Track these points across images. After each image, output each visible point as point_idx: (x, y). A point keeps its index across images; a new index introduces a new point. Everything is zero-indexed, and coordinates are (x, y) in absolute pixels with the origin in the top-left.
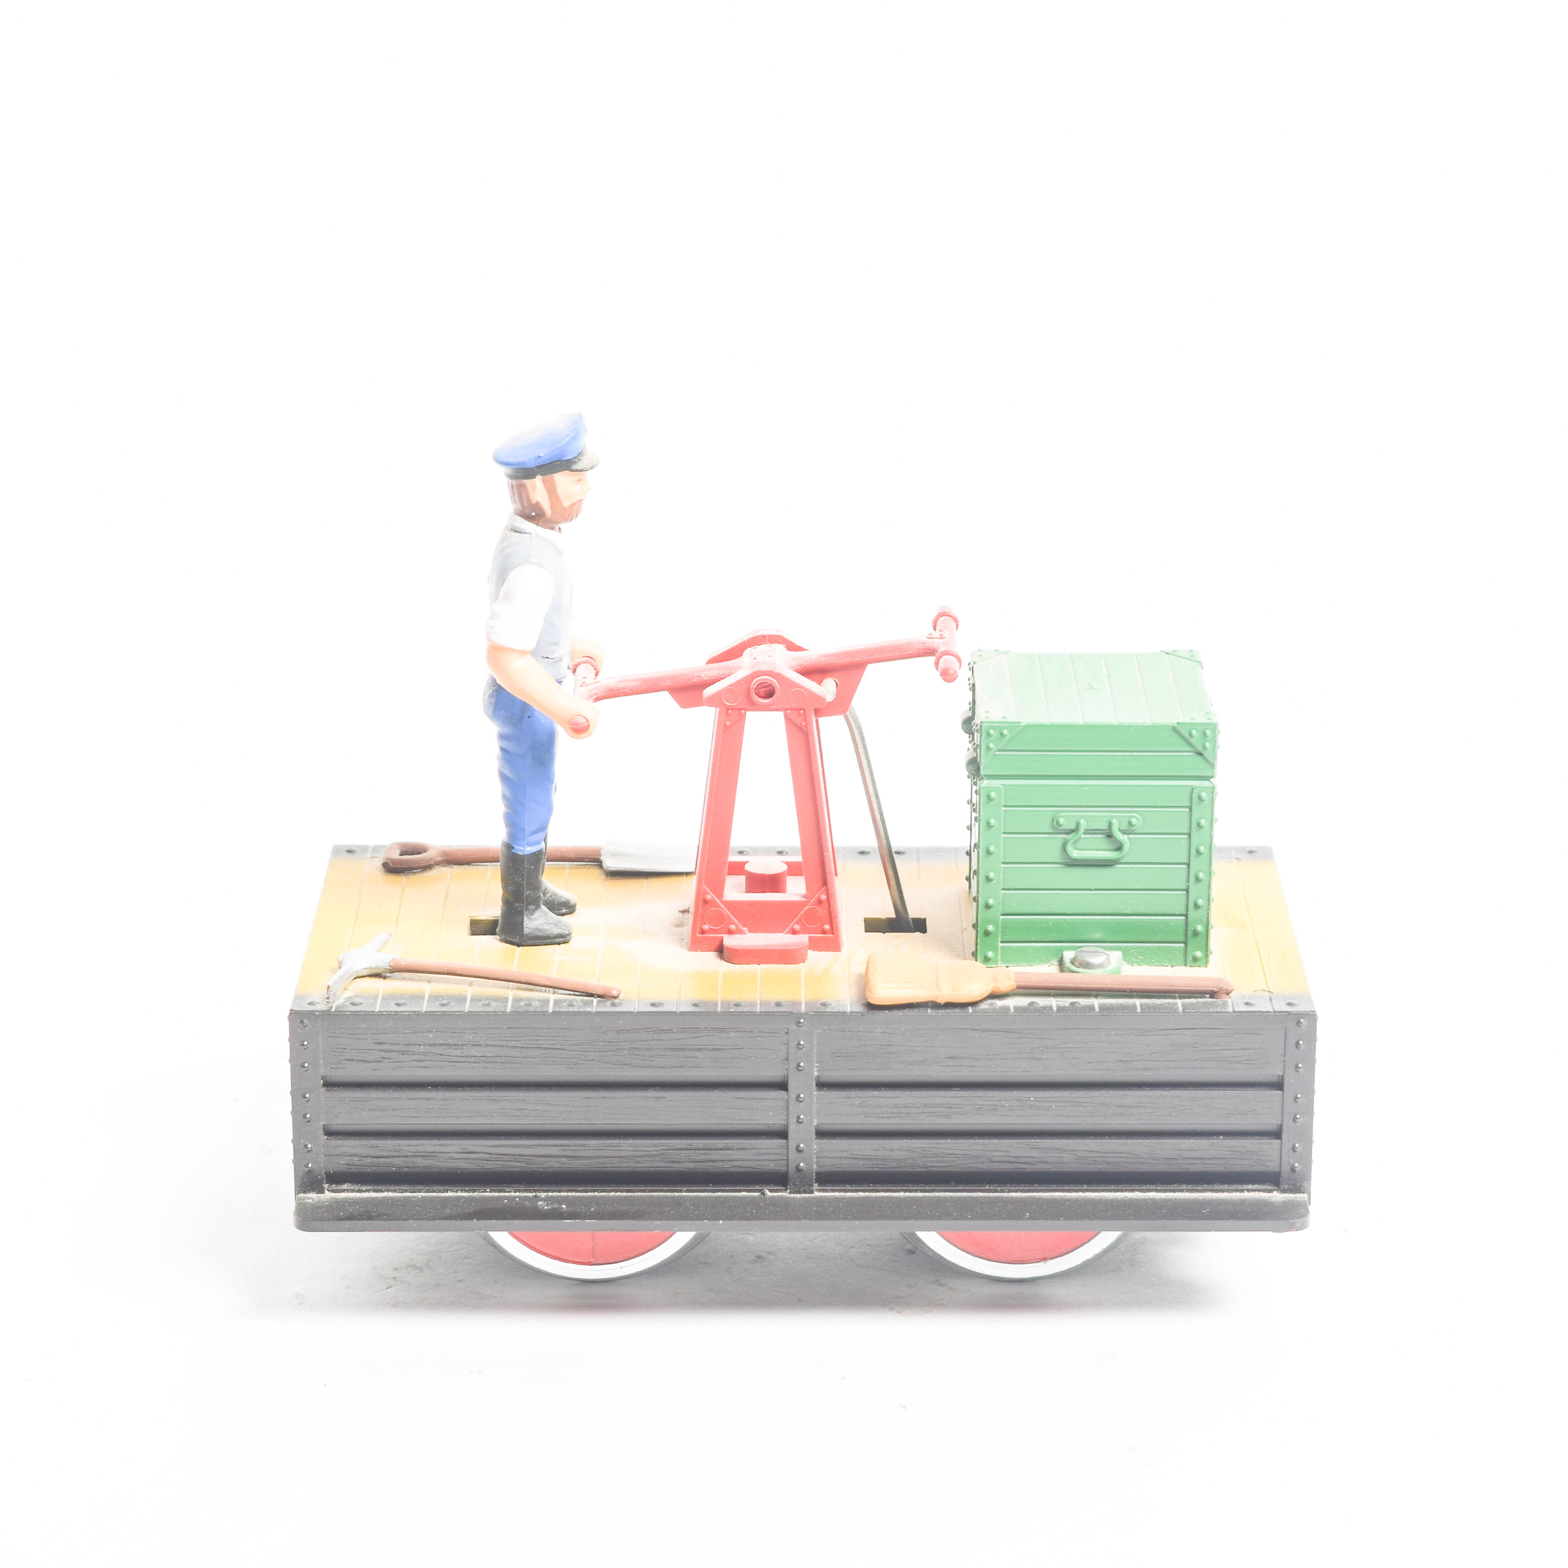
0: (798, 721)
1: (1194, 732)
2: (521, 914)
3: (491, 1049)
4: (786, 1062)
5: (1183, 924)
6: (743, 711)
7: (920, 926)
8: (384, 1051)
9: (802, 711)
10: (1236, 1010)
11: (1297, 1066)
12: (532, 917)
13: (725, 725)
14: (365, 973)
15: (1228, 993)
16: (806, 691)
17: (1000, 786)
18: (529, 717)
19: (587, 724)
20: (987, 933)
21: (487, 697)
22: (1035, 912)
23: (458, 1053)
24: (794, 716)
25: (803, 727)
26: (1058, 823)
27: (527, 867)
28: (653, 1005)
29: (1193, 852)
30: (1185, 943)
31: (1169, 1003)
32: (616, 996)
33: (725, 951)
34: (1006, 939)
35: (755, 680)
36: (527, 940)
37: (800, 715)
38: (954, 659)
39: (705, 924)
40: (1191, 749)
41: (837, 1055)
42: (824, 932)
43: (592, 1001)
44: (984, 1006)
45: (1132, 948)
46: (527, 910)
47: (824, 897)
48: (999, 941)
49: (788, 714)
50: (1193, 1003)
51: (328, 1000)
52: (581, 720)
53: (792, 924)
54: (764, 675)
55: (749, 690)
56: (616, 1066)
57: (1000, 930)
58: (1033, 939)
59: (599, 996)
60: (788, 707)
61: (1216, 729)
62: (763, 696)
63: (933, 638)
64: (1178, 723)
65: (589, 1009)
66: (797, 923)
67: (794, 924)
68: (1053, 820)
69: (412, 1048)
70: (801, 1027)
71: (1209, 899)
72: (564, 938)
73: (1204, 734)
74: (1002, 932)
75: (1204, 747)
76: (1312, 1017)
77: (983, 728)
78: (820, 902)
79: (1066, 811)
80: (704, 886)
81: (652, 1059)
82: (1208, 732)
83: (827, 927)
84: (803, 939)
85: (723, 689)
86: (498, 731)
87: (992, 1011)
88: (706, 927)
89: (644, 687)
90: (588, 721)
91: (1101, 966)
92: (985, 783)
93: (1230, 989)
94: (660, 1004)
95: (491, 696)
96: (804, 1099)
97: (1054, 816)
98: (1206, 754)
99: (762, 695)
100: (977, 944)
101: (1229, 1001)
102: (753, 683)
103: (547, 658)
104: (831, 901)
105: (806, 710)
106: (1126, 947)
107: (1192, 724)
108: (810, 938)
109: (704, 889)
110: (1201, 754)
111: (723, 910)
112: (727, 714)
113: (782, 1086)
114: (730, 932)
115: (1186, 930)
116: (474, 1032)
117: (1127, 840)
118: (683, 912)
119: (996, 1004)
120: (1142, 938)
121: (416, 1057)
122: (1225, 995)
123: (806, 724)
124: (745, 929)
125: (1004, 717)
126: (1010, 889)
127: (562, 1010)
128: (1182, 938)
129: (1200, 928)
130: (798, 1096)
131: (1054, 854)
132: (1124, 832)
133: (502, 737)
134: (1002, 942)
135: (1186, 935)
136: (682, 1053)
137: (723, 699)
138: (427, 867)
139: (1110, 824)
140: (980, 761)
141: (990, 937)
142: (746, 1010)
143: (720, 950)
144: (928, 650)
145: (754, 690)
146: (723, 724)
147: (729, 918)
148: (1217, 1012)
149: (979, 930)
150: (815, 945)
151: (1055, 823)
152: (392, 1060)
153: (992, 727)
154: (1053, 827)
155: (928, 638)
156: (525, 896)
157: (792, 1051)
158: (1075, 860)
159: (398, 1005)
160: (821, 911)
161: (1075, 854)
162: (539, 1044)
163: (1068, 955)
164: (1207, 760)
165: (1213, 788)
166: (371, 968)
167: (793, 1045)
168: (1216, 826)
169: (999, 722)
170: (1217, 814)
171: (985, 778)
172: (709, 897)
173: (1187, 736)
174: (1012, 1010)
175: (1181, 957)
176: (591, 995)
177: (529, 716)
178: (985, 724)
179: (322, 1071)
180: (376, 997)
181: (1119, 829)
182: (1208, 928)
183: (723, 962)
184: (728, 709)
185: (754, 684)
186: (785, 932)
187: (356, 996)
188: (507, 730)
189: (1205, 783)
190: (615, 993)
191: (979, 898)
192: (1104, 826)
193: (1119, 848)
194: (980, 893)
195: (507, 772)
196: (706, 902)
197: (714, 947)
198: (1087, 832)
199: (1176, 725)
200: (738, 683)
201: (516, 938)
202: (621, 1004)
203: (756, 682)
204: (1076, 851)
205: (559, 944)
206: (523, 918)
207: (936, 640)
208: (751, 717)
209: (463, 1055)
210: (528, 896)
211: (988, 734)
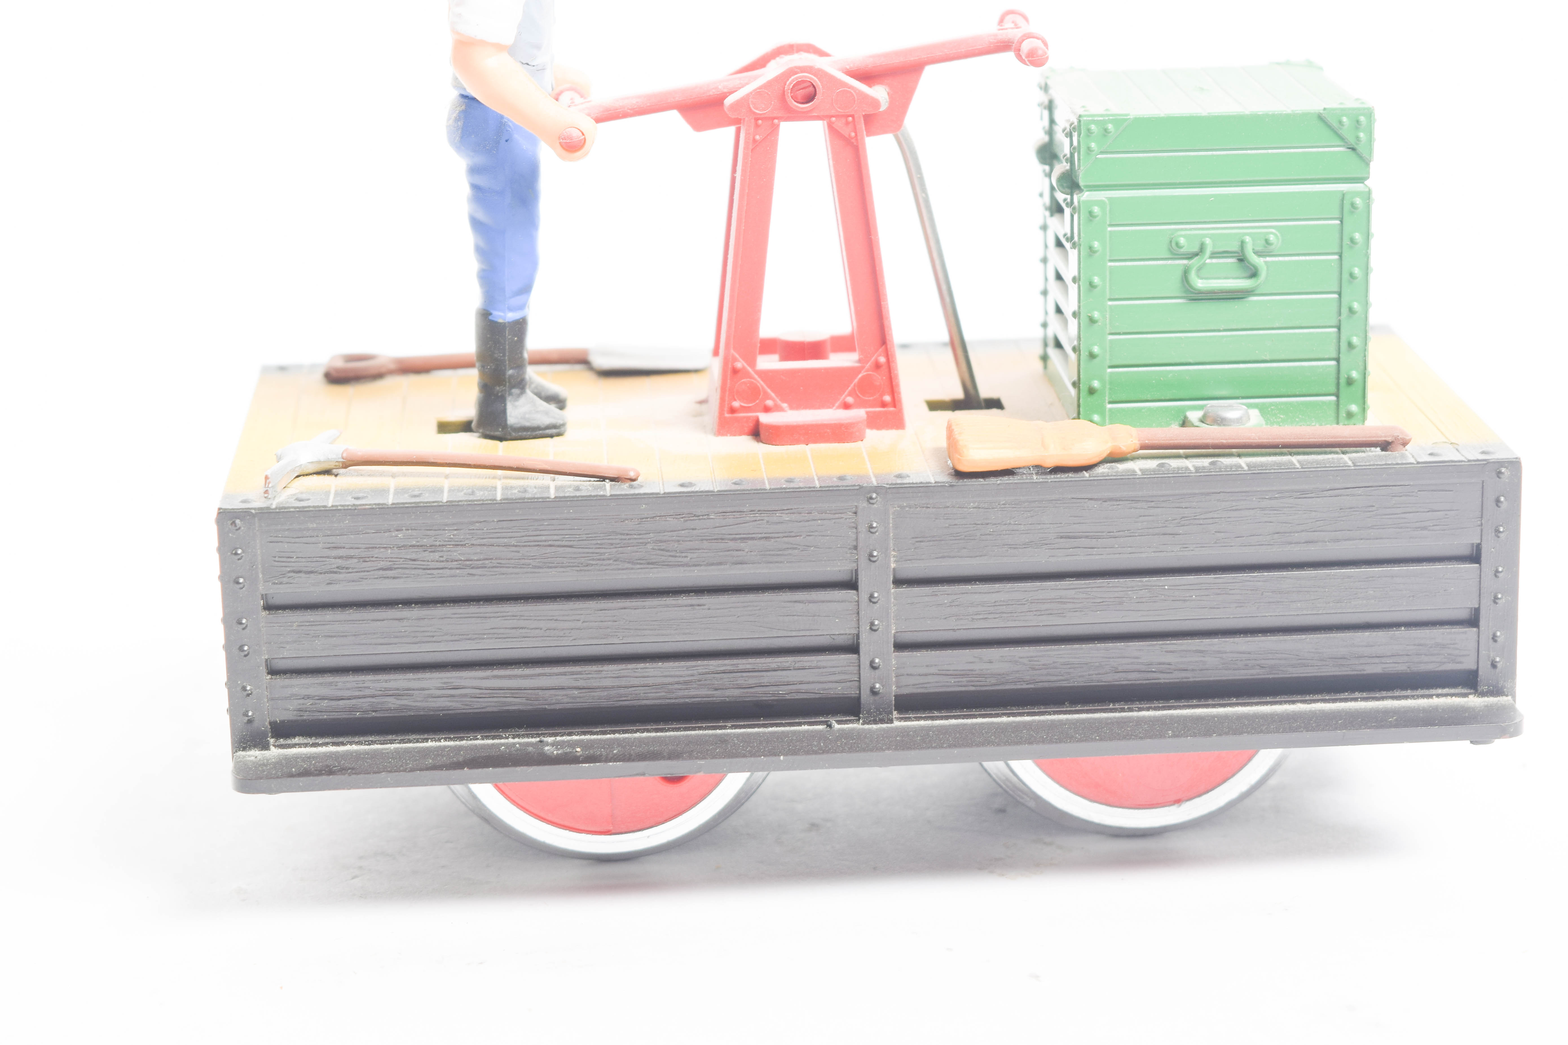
0: (847, 131)
1: (1345, 119)
2: (503, 399)
3: (478, 549)
4: (855, 552)
5: (1333, 372)
6: (776, 121)
7: (995, 404)
8: (340, 557)
9: (850, 119)
10: (1420, 460)
11: (1497, 531)
12: (517, 403)
13: (754, 141)
14: (312, 469)
15: (1405, 444)
16: (855, 92)
17: (1104, 199)
18: (507, 141)
19: (583, 137)
20: (1092, 391)
21: (451, 122)
22: (1151, 362)
23: (436, 556)
24: (839, 124)
25: (852, 138)
26: (1177, 244)
27: (509, 339)
28: (682, 485)
29: (1345, 276)
30: (1337, 395)
31: (1333, 459)
32: (633, 478)
33: (762, 432)
34: (1115, 398)
35: (790, 80)
36: (511, 431)
37: (847, 123)
38: (1040, 42)
39: (735, 400)
40: (1341, 143)
41: (918, 540)
42: (884, 405)
43: (605, 485)
44: (1102, 470)
45: (1271, 404)
46: (510, 394)
47: (882, 360)
48: (1107, 401)
49: (833, 123)
50: (1364, 457)
51: (266, 495)
52: (576, 133)
53: (844, 396)
54: (802, 72)
55: (784, 92)
56: (638, 566)
57: (1108, 386)
58: (1149, 397)
59: (612, 479)
60: (833, 112)
61: (1373, 114)
62: (802, 101)
63: (1006, 29)
64: (1325, 109)
65: (602, 493)
66: (850, 395)
67: (846, 396)
68: (1171, 242)
69: (375, 553)
70: (873, 504)
71: (1366, 335)
72: (557, 429)
73: (1358, 122)
74: (1110, 389)
75: (1358, 138)
76: (1515, 465)
77: (1082, 122)
78: (877, 366)
79: (1186, 229)
80: (732, 351)
81: (684, 555)
82: (1362, 119)
83: (887, 398)
84: (859, 414)
85: (751, 93)
86: (468, 165)
87: (1114, 474)
88: (736, 404)
89: (648, 104)
90: (583, 134)
91: (1239, 421)
92: (1086, 196)
93: (1408, 438)
94: (691, 484)
95: (457, 120)
96: (879, 600)
97: (1172, 236)
98: (1360, 148)
99: (799, 98)
100: (1079, 406)
101: (1407, 452)
102: (788, 83)
103: (528, 64)
104: (892, 365)
105: (856, 116)
106: (1264, 404)
107: (1343, 110)
108: (867, 413)
109: (733, 356)
110: (1353, 149)
111: (758, 382)
112: (757, 126)
113: (851, 584)
114: (767, 410)
115: (1338, 378)
116: (455, 528)
117: (1263, 263)
118: (702, 402)
119: (1118, 468)
120: (1283, 391)
121: (382, 564)
122: (1402, 447)
123: (856, 135)
124: (785, 405)
125: (1107, 110)
126: (1119, 334)
127: (567, 495)
128: (1333, 389)
129: (1355, 374)
130: (872, 596)
131: (1174, 284)
132: (1259, 254)
133: (473, 170)
134: (1110, 402)
135: (1338, 384)
136: (722, 545)
137: (751, 106)
138: (377, 376)
139: (1242, 244)
140: (1079, 166)
141: (1095, 396)
142: (801, 485)
143: (757, 432)
144: (1001, 42)
145: (790, 91)
146: (751, 137)
147: (765, 393)
148: (1397, 464)
149: (1081, 387)
150: (875, 422)
151: (1174, 245)
152: (350, 570)
153: (1093, 122)
154: (1171, 250)
155: (999, 30)
156: (507, 376)
157: (862, 536)
158: (1200, 292)
159: (357, 498)
160: (879, 379)
161: (1200, 284)
162: (538, 541)
163: (1194, 416)
164: (1360, 157)
165: (1369, 192)
166: (319, 462)
167: (863, 528)
168: (1373, 242)
169: (1102, 116)
170: (1374, 229)
171: (1085, 190)
172: (739, 365)
173: (1335, 124)
174: (1139, 473)
175: (1332, 412)
176: (603, 478)
177: (507, 138)
178: (1085, 118)
179: (262, 589)
180: (327, 493)
181: (1253, 249)
182: (1365, 374)
183: (761, 445)
184: (757, 119)
185: (791, 83)
186: (834, 408)
187: (302, 493)
188: (480, 160)
189: (1358, 187)
190: (632, 474)
191: (1081, 345)
192: (1234, 247)
193: (1254, 274)
194: (1082, 339)
195: (481, 216)
196: (735, 371)
197: (746, 430)
198: (1214, 255)
199: (1322, 112)
200: (769, 84)
201: (498, 431)
202: (642, 486)
203: (793, 81)
204: (1200, 281)
205: (551, 436)
206: (505, 405)
207: (1010, 31)
208: (787, 129)
209: (442, 559)
210: (511, 376)
211: (1089, 130)
